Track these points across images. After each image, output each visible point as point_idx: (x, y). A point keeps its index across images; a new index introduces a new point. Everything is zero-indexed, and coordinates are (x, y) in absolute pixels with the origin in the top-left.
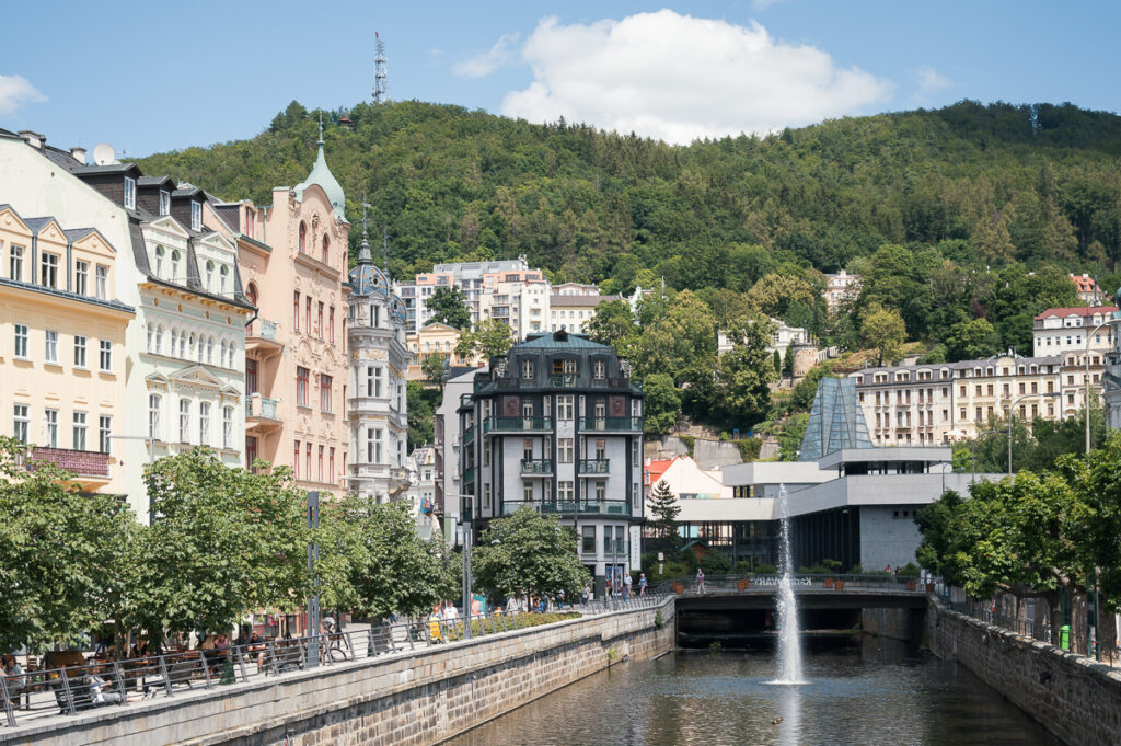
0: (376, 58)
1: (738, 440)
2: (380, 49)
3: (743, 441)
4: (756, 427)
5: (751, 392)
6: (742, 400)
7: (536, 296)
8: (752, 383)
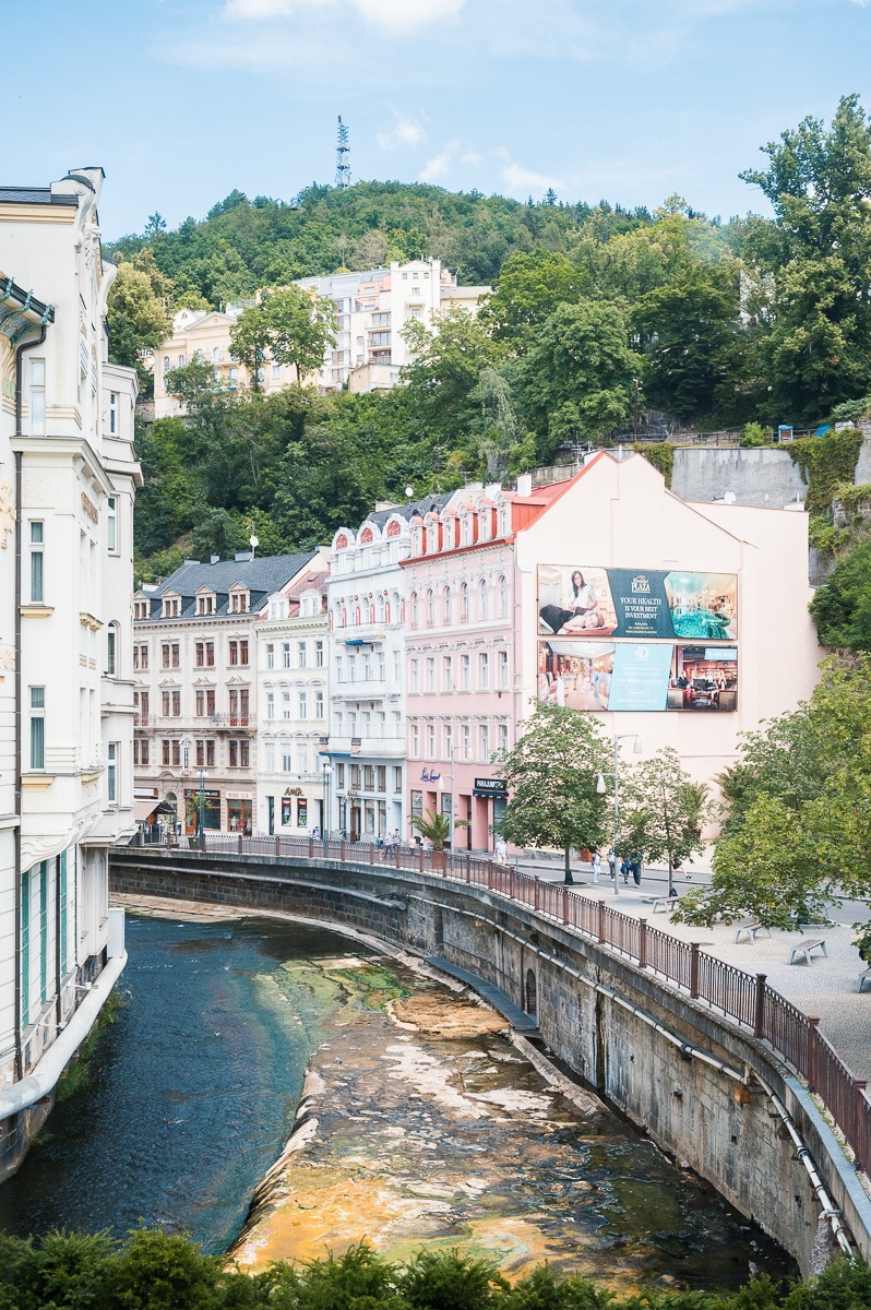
0: (339, 145)
1: (791, 440)
2: (343, 132)
3: (805, 441)
4: (838, 409)
5: (827, 311)
6: (802, 333)
7: (416, 284)
8: (829, 289)
